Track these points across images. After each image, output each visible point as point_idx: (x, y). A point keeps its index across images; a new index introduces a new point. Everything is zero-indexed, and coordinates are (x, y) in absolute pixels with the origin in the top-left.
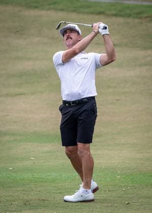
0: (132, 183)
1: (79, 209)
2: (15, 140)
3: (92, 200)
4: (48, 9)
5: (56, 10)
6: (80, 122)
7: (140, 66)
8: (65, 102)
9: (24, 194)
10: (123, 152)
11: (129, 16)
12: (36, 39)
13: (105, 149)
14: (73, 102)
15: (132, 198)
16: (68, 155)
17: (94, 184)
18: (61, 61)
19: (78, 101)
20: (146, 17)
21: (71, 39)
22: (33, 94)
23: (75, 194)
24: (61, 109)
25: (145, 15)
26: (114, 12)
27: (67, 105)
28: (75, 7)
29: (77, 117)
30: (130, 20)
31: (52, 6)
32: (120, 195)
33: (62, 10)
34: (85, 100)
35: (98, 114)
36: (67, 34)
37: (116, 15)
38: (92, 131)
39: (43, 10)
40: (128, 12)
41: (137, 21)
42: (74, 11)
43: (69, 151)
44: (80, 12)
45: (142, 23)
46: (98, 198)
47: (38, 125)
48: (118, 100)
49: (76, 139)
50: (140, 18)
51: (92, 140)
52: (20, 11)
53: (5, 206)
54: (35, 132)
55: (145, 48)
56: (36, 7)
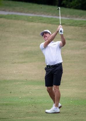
0: (78, 105)
1: (52, 116)
2: (22, 84)
3: (59, 112)
4: (38, 22)
5: (42, 22)
6: (55, 75)
7: (81, 49)
8: (47, 66)
9: (26, 109)
10: (74, 90)
11: (76, 25)
12: (32, 36)
13: (65, 88)
14: (52, 66)
15: (78, 111)
16: (48, 91)
17: (60, 105)
18: (43, 47)
19: (54, 65)
20: (85, 26)
21: (46, 37)
22: (30, 62)
23: (51, 109)
24: (46, 69)
25: (84, 25)
26: (69, 24)
27: (49, 67)
28: (51, 21)
29: (53, 73)
30: (77, 28)
31: (40, 21)
32: (72, 110)
33: (45, 23)
34: (57, 65)
35: (63, 72)
36: (44, 35)
37: (70, 25)
38: (60, 80)
39: (35, 22)
40: (76, 23)
41: (80, 28)
42: (50, 23)
43: (49, 89)
44: (53, 24)
45: (82, 29)
46: (62, 111)
47: (33, 77)
48: (71, 65)
49: (52, 83)
50: (82, 27)
51: (60, 84)
52: (25, 23)
53: (18, 115)
54: (32, 80)
55: (84, 41)
56: (32, 21)
